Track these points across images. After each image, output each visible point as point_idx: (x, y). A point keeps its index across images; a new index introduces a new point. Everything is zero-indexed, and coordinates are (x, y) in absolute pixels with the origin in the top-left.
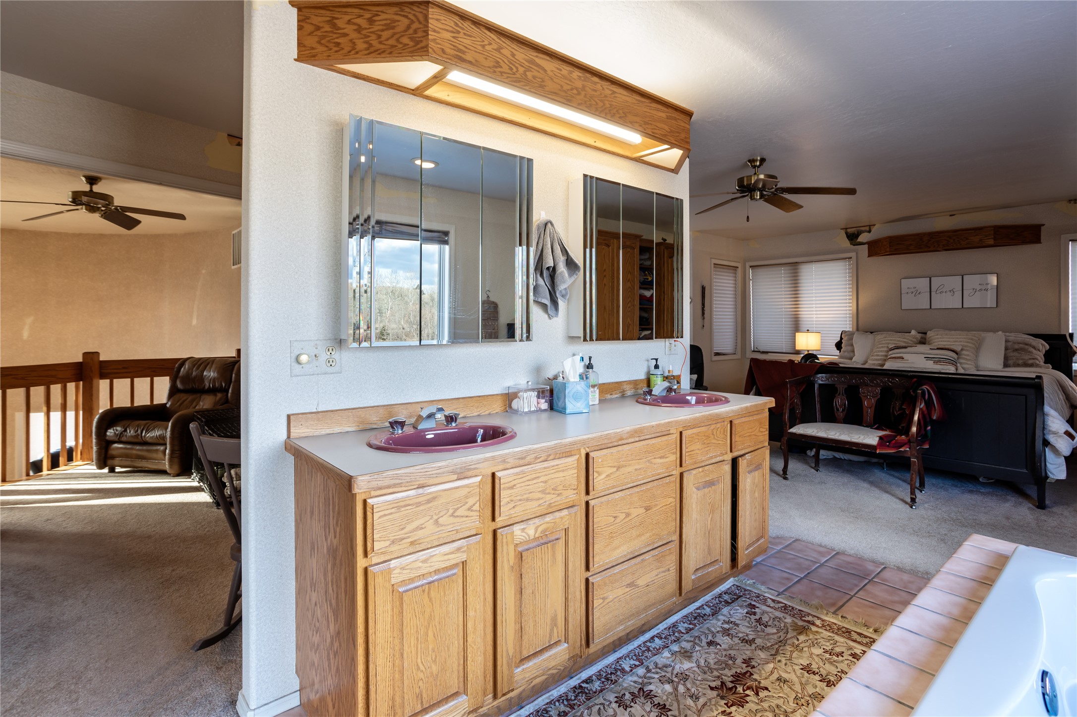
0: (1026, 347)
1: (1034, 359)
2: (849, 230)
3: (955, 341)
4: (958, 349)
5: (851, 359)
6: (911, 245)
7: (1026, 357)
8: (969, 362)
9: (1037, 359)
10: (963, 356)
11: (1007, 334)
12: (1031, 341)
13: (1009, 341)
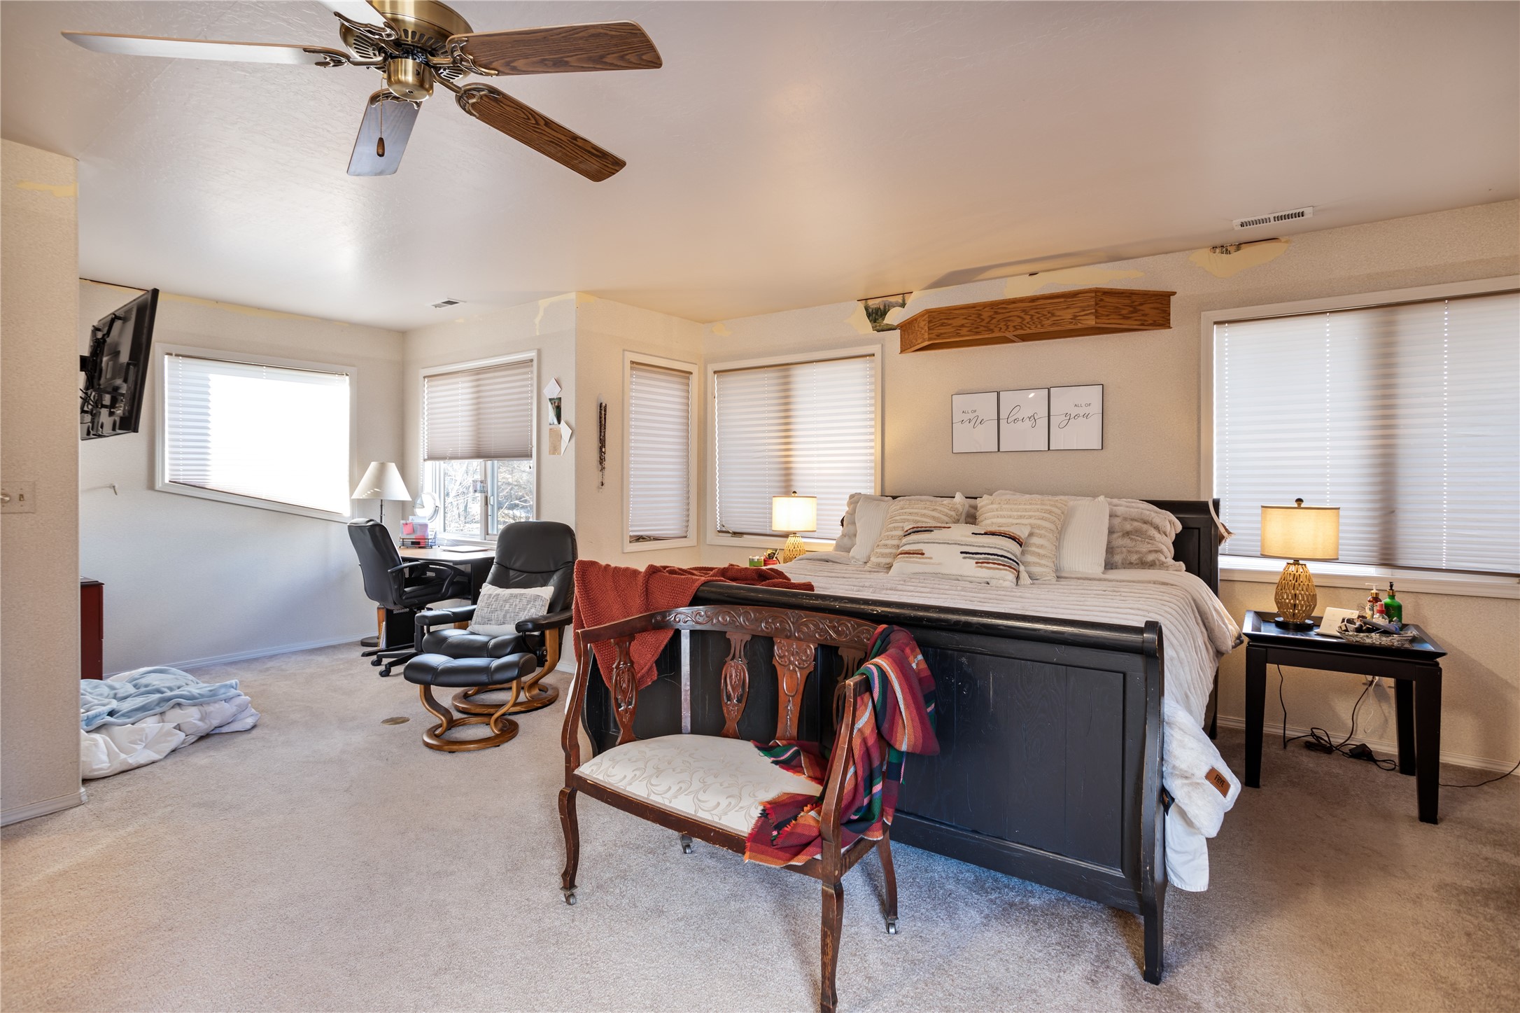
0: (1145, 527)
1: (1156, 551)
2: (870, 303)
3: (1021, 517)
4: (1022, 533)
5: (849, 551)
6: (963, 326)
7: (1144, 548)
8: (1043, 562)
9: (1160, 551)
10: (1033, 549)
11: (1115, 501)
12: (1153, 514)
13: (1116, 516)
